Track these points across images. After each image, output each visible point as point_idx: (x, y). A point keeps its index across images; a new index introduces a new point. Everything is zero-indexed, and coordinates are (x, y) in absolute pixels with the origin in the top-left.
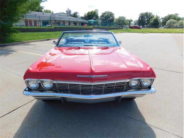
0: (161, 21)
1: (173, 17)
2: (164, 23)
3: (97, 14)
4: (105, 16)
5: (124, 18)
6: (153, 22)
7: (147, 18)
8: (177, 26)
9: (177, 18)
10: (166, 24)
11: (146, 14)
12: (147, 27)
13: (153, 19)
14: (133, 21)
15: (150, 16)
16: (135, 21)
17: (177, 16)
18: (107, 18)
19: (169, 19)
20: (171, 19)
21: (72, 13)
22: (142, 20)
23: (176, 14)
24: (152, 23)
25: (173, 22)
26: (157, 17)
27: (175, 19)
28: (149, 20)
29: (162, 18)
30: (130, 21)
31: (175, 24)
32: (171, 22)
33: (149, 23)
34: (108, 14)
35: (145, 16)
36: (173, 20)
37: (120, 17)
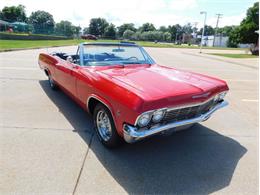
1: (129, 27)
3: (24, 14)
4: (39, 17)
6: (108, 31)
7: (100, 26)
8: (134, 39)
9: (133, 29)
10: (123, 35)
11: (99, 20)
13: (108, 27)
14: (81, 29)
15: (104, 23)
16: (85, 28)
18: (42, 22)
19: (126, 29)
22: (94, 28)
25: (130, 33)
28: (104, 28)
29: (118, 28)
31: (133, 36)
33: (104, 33)
34: (43, 15)
35: (98, 23)
36: (130, 30)
37: (63, 21)
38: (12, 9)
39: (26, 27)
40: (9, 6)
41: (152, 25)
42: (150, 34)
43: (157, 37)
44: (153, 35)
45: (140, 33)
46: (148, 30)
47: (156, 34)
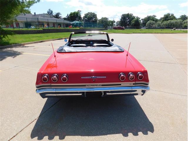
0: (142, 22)
1: (152, 19)
2: (144, 24)
3: (80, 15)
4: (88, 17)
5: (106, 19)
7: (128, 19)
8: (155, 27)
9: (155, 19)
10: (146, 25)
11: (128, 15)
12: (129, 27)
13: (134, 20)
14: (115, 22)
15: (131, 17)
16: (117, 22)
17: (155, 18)
18: (90, 19)
19: (149, 20)
20: (150, 21)
21: (54, 14)
22: (124, 21)
23: (154, 15)
24: (133, 23)
25: (152, 23)
26: (138, 18)
27: (154, 20)
28: (131, 21)
29: (142, 19)
30: (113, 22)
31: (154, 25)
32: (150, 23)
34: (91, 15)
35: (127, 17)
36: (152, 21)
37: (103, 18)
38: (74, 13)
39: (80, 24)
40: (73, 12)
41: (172, 15)
42: (170, 23)
43: (176, 24)
44: (173, 23)
45: (160, 23)
46: (168, 20)
47: (176, 22)
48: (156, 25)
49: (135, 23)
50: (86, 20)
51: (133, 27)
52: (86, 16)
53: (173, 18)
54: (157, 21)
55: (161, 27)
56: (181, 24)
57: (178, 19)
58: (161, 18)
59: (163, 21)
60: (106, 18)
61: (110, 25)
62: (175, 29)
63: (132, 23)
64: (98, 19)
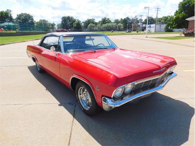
0: (83, 24)
2: (86, 27)
3: (11, 16)
4: (22, 18)
6: (76, 25)
7: (69, 22)
8: (96, 30)
10: (88, 28)
11: (68, 18)
12: (71, 30)
13: (75, 23)
14: (55, 25)
15: (72, 20)
17: (94, 21)
18: (25, 22)
19: (89, 23)
22: (65, 24)
23: (93, 19)
25: (93, 26)
26: (79, 21)
27: (94, 23)
28: (72, 24)
29: (83, 22)
30: (53, 25)
31: (95, 28)
32: (91, 26)
33: (73, 27)
34: (26, 16)
35: (67, 20)
36: (92, 24)
37: (41, 20)
41: (108, 19)
42: (108, 26)
43: (113, 27)
44: (110, 26)
45: (100, 25)
46: (106, 23)
47: (112, 26)
48: (97, 28)
49: (77, 25)
50: (20, 22)
51: (75, 30)
52: (19, 17)
53: (109, 21)
54: (96, 24)
55: (101, 30)
56: (116, 27)
57: (113, 23)
58: (99, 21)
59: (102, 24)
60: (45, 20)
61: (51, 28)
62: (113, 32)
63: (74, 26)
64: (35, 21)
